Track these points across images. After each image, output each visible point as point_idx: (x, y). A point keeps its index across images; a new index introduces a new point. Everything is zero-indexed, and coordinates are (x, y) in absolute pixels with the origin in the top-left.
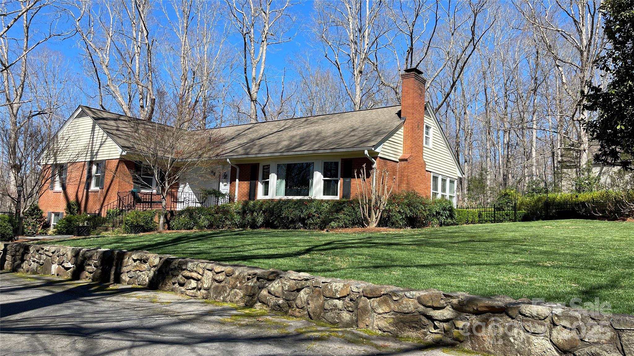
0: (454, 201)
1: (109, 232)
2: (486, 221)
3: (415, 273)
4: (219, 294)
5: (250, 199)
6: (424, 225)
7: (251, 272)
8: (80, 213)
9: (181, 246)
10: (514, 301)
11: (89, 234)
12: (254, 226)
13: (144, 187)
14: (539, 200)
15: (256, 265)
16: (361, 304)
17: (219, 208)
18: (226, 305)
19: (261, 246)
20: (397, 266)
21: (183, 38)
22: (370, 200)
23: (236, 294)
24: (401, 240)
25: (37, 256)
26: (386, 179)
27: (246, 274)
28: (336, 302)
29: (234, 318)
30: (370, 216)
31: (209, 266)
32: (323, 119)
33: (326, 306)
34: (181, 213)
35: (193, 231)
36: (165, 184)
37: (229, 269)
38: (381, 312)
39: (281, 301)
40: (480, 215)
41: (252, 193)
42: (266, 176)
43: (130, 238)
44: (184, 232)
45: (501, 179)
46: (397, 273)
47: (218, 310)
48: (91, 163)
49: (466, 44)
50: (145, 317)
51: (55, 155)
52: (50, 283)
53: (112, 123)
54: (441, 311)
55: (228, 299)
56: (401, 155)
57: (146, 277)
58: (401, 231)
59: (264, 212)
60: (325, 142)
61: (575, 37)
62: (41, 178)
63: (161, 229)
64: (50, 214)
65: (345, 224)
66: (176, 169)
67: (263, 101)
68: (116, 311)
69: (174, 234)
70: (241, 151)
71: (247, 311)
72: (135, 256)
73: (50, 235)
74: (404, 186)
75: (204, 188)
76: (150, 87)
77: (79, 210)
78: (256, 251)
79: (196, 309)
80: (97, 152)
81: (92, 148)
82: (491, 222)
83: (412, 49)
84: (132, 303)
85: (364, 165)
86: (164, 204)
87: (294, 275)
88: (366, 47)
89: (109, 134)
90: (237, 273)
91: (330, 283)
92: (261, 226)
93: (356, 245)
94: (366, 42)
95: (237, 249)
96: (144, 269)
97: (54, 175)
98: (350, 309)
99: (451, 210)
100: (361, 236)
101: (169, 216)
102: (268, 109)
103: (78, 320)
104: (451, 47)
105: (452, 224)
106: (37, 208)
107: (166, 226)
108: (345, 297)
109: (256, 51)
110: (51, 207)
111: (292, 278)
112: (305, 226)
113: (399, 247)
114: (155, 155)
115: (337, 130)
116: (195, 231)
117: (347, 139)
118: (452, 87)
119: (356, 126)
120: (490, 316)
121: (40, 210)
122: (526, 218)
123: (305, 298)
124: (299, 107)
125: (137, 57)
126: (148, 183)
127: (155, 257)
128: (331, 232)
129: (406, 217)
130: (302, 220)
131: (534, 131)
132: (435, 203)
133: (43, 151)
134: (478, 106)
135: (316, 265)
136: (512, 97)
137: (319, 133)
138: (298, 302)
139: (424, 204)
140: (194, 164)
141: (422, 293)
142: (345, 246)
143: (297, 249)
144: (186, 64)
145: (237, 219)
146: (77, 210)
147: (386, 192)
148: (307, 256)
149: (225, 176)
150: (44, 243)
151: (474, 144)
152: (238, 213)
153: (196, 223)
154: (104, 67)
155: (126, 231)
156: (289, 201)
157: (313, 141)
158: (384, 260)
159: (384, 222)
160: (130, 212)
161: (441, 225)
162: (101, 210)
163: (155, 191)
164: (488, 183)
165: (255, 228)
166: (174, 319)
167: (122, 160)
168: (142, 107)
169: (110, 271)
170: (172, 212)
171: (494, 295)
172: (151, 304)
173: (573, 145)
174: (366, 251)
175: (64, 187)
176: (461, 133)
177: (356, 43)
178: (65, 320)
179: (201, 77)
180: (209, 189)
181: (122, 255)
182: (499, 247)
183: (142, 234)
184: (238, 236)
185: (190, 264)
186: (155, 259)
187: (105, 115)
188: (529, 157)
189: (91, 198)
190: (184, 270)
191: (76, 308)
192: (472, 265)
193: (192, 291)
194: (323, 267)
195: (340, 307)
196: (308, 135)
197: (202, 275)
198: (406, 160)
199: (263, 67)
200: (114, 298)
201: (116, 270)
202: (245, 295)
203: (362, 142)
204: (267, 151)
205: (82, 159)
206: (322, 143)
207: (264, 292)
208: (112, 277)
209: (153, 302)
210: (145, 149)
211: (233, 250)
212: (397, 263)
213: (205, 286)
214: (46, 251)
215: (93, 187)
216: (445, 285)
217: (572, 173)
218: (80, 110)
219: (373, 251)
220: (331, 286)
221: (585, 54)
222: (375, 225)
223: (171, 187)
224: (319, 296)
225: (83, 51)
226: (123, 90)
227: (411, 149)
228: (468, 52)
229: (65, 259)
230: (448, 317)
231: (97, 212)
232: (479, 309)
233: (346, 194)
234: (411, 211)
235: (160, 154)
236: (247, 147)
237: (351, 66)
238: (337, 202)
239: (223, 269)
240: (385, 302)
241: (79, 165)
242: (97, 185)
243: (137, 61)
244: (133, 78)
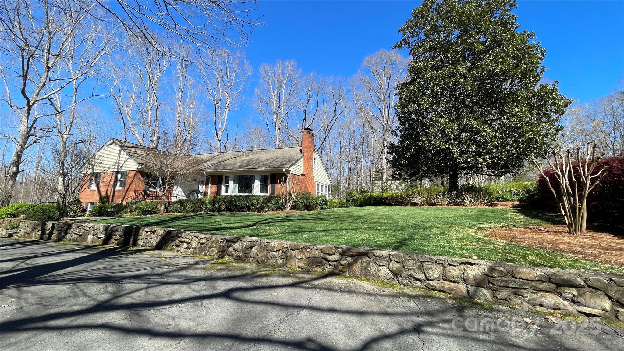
0: (327, 196)
1: (128, 215)
2: (342, 207)
3: (316, 235)
4: (202, 251)
5: (217, 195)
6: (313, 209)
7: (223, 237)
8: (109, 203)
9: (177, 223)
10: (370, 249)
11: (114, 216)
12: (219, 210)
13: (152, 187)
14: (366, 196)
15: (224, 233)
16: (289, 254)
17: (198, 200)
18: (206, 258)
19: (227, 222)
20: (305, 231)
21: (178, 103)
22: (286, 196)
23: (213, 251)
24: (304, 217)
25: (77, 230)
26: (295, 185)
27: (219, 239)
28: (274, 253)
29: (212, 265)
30: (286, 205)
31: (196, 234)
32: (260, 152)
33: (268, 256)
34: (175, 203)
35: (182, 213)
36: (165, 186)
37: (208, 236)
38: (300, 258)
39: (241, 254)
40: (339, 204)
41: (218, 192)
42: (227, 182)
43: (143, 218)
44: (177, 214)
45: (347, 186)
46: (306, 235)
47: (202, 261)
48: (117, 173)
49: (331, 119)
50: (155, 267)
51: (93, 167)
52: (87, 247)
53: (133, 149)
54: (333, 256)
55: (208, 254)
56: (301, 173)
57: (154, 242)
58: (303, 212)
59: (225, 202)
60: (261, 164)
61: (381, 119)
62: (82, 182)
63: (162, 212)
64: (87, 204)
65: (273, 209)
66: (173, 178)
67: (224, 141)
68: (135, 264)
69: (171, 215)
70: (212, 168)
71: (220, 261)
72: (147, 230)
73: (87, 217)
74: (303, 188)
75: (189, 188)
76: (157, 130)
77: (108, 201)
78: (224, 225)
79: (189, 260)
80: (122, 166)
81: (118, 164)
82: (345, 207)
83: (305, 119)
84: (146, 259)
85: (283, 177)
86: (164, 197)
87: (249, 239)
88: (282, 116)
89: (130, 155)
90: (214, 239)
91: (271, 243)
92: (224, 210)
93: (281, 220)
94: (282, 114)
95: (212, 224)
96: (153, 237)
97: (91, 180)
98: (282, 257)
99: (326, 201)
100: (282, 215)
101: (167, 205)
102: (227, 145)
103: (108, 271)
104: (324, 119)
105: (326, 209)
106: (78, 200)
107: (165, 211)
108: (279, 250)
109: (222, 114)
110: (88, 199)
111: (248, 240)
112: (249, 210)
113: (305, 221)
114: (160, 169)
115: (268, 158)
116: (183, 213)
117: (274, 163)
118: (325, 139)
119: (278, 156)
120: (358, 257)
121: (80, 201)
122: (361, 205)
123: (256, 252)
124: (245, 145)
125: (150, 112)
126: (155, 185)
127: (161, 230)
128: (265, 213)
129: (305, 205)
130: (248, 207)
131: (363, 163)
132: (318, 197)
133: (84, 164)
134: (337, 149)
135: (260, 233)
136: (352, 146)
137: (258, 159)
138: (252, 254)
139: (313, 198)
140: (184, 175)
141: (323, 246)
142: (275, 221)
143: (248, 223)
144: (179, 118)
145: (210, 206)
146: (107, 201)
147: (295, 191)
148: (254, 227)
149: (202, 182)
150: (84, 222)
151: (334, 169)
152: (210, 203)
153: (184, 209)
154: (128, 116)
155: (139, 213)
156: (241, 196)
157: (255, 163)
158: (297, 228)
159: (293, 208)
160: (142, 202)
161: (321, 209)
162: (123, 201)
163: (158, 190)
164: (341, 187)
165: (220, 212)
166: (174, 268)
167: (138, 171)
168: (151, 141)
169: (130, 239)
170: (169, 203)
171: (359, 246)
172: (158, 259)
173: (380, 170)
174: (287, 224)
175: (98, 187)
176: (328, 162)
177: (277, 114)
178: (98, 272)
179: (189, 126)
180: (192, 189)
181: (138, 229)
182: (354, 220)
183: (150, 215)
184: (211, 216)
185: (184, 234)
186: (160, 231)
187: (128, 144)
188: (360, 175)
189: (116, 194)
190: (180, 237)
191: (107, 263)
192: (343, 230)
193: (185, 250)
194: (265, 233)
195: (277, 256)
196: (252, 160)
197: (191, 240)
198: (304, 175)
199: (225, 122)
200: (133, 256)
201: (134, 238)
202: (218, 251)
203: (282, 165)
204: (228, 168)
205: (111, 170)
206: (260, 164)
207: (231, 249)
208: (131, 242)
209: (159, 258)
210: (154, 165)
211: (210, 225)
212: (305, 230)
213: (193, 246)
214: (84, 227)
215: (118, 187)
216: (332, 241)
217: (379, 183)
218: (112, 140)
219: (291, 223)
220: (272, 245)
221: (385, 127)
222: (289, 209)
223: (169, 188)
224: (264, 250)
225: (115, 106)
226: (140, 131)
227: (307, 169)
228: (332, 123)
229: (98, 232)
230: (337, 259)
231: (120, 202)
232: (353, 254)
233: (273, 192)
234: (307, 201)
235: (163, 168)
236: (216, 166)
237: (274, 125)
238: (268, 197)
239: (205, 236)
240: (302, 252)
241: (109, 174)
242: (121, 186)
243: (149, 115)
244: (146, 124)
